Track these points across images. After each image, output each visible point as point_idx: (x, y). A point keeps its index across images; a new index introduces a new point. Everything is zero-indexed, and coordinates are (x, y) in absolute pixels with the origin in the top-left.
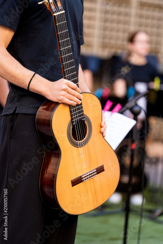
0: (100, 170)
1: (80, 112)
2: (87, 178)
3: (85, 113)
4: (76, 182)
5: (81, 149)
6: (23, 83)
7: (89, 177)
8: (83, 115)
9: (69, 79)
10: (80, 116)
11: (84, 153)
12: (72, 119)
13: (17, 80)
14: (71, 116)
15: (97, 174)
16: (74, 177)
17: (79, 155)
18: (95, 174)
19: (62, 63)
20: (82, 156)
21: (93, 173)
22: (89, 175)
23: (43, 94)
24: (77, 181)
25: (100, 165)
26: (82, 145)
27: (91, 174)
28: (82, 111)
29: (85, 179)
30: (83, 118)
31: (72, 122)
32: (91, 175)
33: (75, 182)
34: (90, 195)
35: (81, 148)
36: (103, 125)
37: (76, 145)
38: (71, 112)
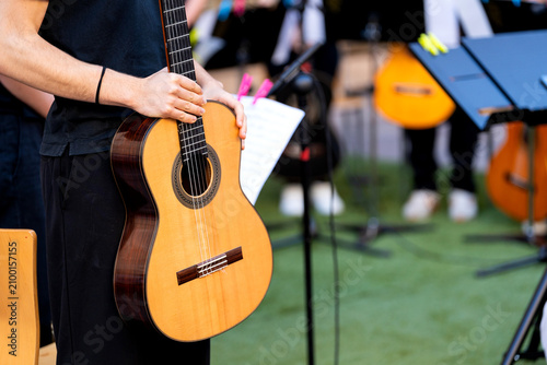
0: (235, 256)
1: (198, 139)
2: (209, 271)
3: (209, 140)
4: (187, 276)
5: (198, 212)
6: (85, 92)
7: (213, 269)
8: (204, 144)
9: (179, 71)
10: (199, 145)
11: (203, 220)
12: (182, 151)
13: (72, 91)
14: (181, 144)
15: (229, 263)
16: (183, 266)
17: (194, 223)
18: (225, 264)
19: (167, 38)
20: (200, 226)
21: (221, 261)
22: (213, 264)
23: (129, 104)
24: (189, 275)
25: (234, 247)
26: (199, 204)
27: (217, 262)
28: (203, 137)
29: (205, 272)
30: (204, 150)
31: (183, 157)
32: (216, 266)
33: (185, 276)
34: (213, 305)
35: (199, 210)
36: (239, 123)
37: (188, 203)
38: (181, 137)
